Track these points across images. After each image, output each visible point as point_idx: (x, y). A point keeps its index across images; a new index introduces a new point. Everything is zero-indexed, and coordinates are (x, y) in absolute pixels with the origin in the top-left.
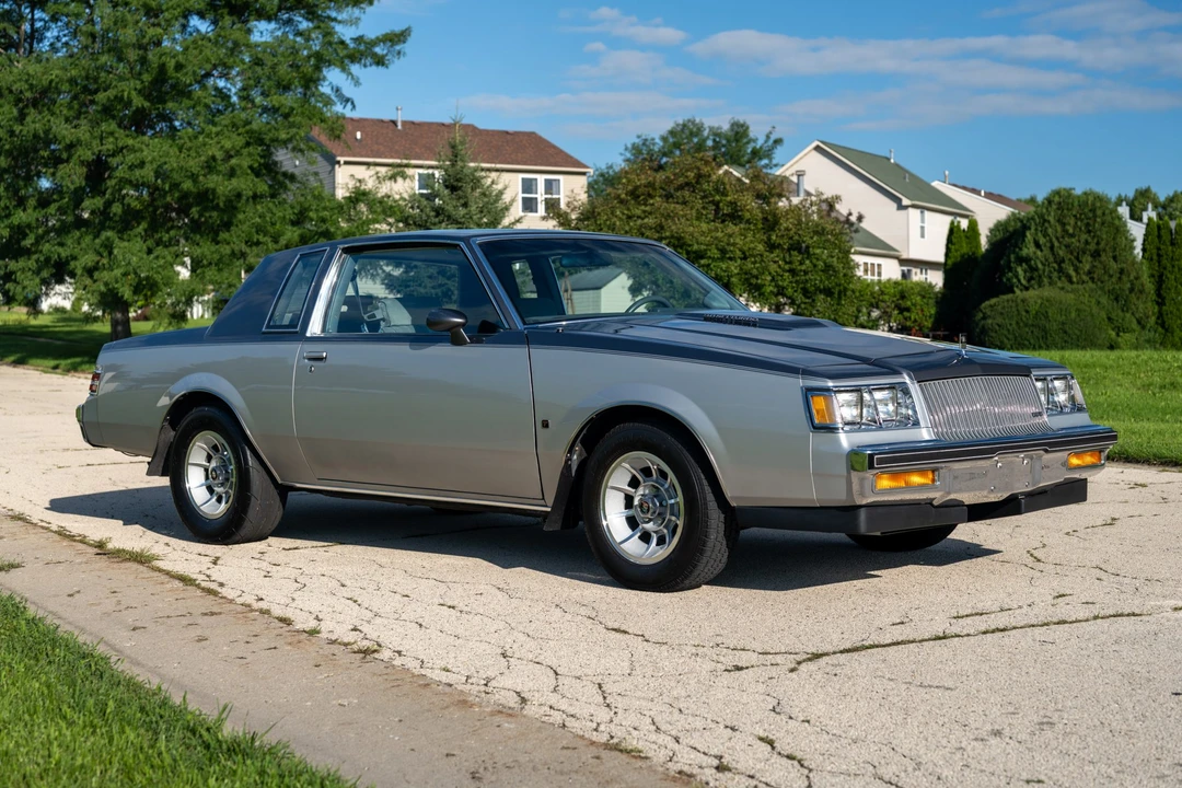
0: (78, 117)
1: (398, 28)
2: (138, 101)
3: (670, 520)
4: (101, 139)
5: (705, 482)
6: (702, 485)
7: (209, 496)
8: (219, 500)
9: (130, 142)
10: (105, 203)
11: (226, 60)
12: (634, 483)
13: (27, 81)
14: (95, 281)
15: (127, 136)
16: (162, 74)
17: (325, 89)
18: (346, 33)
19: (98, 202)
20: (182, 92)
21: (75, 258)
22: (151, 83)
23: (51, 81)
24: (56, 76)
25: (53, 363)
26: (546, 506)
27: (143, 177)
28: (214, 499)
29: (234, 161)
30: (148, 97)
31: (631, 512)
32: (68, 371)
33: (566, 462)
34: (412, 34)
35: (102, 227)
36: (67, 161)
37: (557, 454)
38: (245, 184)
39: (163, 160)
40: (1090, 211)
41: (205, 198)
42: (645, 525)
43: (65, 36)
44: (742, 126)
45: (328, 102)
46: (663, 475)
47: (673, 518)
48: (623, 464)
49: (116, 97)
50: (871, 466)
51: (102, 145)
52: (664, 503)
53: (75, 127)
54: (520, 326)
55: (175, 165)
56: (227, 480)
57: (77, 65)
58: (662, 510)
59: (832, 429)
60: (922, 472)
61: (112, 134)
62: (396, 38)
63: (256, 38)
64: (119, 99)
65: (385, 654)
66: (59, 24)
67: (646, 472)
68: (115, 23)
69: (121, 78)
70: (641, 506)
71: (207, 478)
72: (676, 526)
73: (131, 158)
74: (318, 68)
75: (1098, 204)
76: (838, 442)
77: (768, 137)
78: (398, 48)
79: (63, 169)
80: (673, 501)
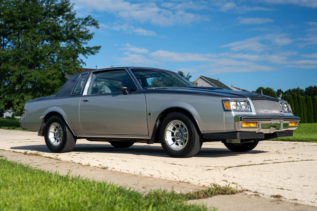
0: (15, 64)
1: (98, 46)
2: (31, 61)
3: (184, 139)
4: (21, 70)
5: (194, 127)
6: (193, 128)
7: (55, 140)
8: (58, 141)
9: (28, 71)
10: (21, 86)
11: (53, 51)
12: (174, 129)
13: (2, 55)
14: (19, 106)
15: (28, 69)
16: (37, 54)
17: (78, 59)
18: (84, 46)
19: (20, 86)
20: (42, 58)
21: (13, 100)
22: (34, 56)
23: (8, 55)
24: (10, 54)
25: (8, 128)
26: (149, 137)
27: (31, 80)
28: (56, 141)
29: (54, 76)
30: (33, 60)
31: (173, 137)
32: (11, 129)
33: (155, 124)
34: (101, 47)
35: (21, 92)
36: (12, 75)
37: (153, 123)
38: (57, 82)
39: (37, 75)
40: (268, 93)
41: (47, 85)
42: (177, 140)
43: (12, 45)
44: (181, 72)
45: (79, 63)
46: (182, 126)
47: (185, 138)
48: (171, 124)
49: (25, 59)
50: (241, 120)
51: (21, 71)
52: (182, 134)
53: (14, 67)
54: (142, 89)
55: (39, 77)
56: (60, 136)
57: (15, 51)
58: (182, 136)
59: (230, 111)
60: (253, 123)
61: (24, 69)
62: (97, 48)
63: (61, 46)
64: (26, 60)
65: (110, 169)
66: (10, 42)
67: (178, 126)
68: (25, 40)
69: (26, 55)
70: (176, 135)
71: (55, 135)
72: (186, 140)
73: (28, 75)
74: (77, 53)
75: (270, 91)
76: (232, 114)
77: (188, 75)
78: (97, 50)
79: (11, 78)
80: (185, 133)
